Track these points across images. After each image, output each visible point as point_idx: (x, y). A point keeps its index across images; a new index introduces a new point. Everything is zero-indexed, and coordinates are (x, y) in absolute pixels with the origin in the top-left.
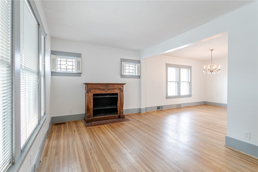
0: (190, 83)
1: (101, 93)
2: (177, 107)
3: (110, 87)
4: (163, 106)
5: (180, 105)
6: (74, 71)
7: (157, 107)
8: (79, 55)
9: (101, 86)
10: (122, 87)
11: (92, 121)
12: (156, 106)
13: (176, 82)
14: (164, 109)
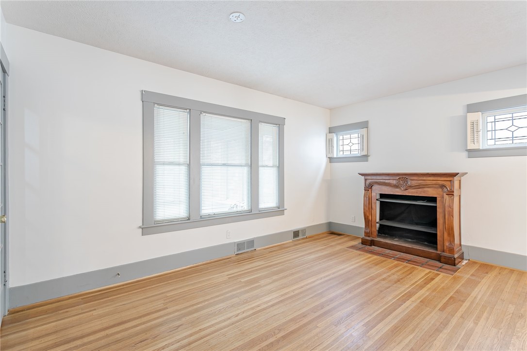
1: (392, 193)
3: (412, 181)
6: (356, 153)
8: (364, 125)
9: (392, 178)
10: (449, 183)
11: (372, 243)
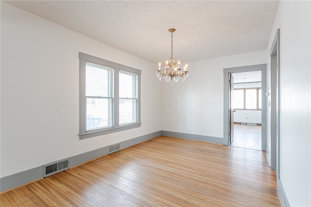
0: (138, 101)
2: (109, 153)
4: (70, 158)
5: (118, 146)
7: (46, 167)
12: (43, 166)
13: (108, 98)
14: (71, 166)
